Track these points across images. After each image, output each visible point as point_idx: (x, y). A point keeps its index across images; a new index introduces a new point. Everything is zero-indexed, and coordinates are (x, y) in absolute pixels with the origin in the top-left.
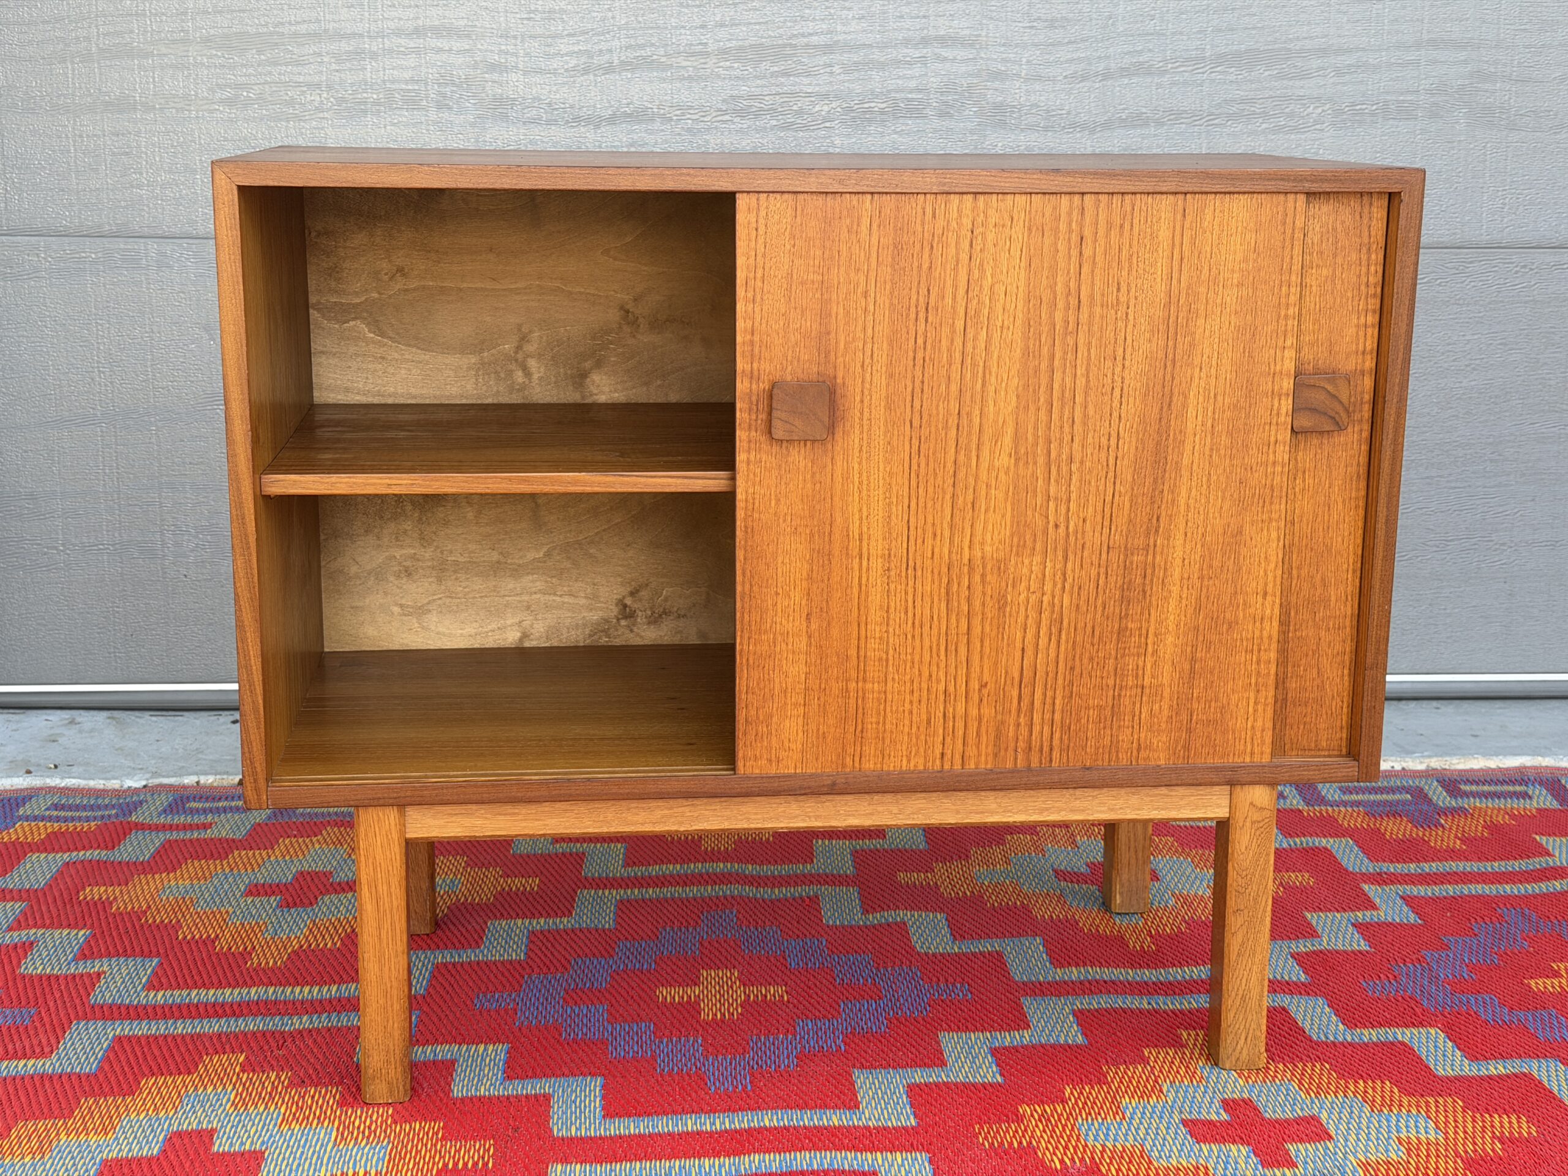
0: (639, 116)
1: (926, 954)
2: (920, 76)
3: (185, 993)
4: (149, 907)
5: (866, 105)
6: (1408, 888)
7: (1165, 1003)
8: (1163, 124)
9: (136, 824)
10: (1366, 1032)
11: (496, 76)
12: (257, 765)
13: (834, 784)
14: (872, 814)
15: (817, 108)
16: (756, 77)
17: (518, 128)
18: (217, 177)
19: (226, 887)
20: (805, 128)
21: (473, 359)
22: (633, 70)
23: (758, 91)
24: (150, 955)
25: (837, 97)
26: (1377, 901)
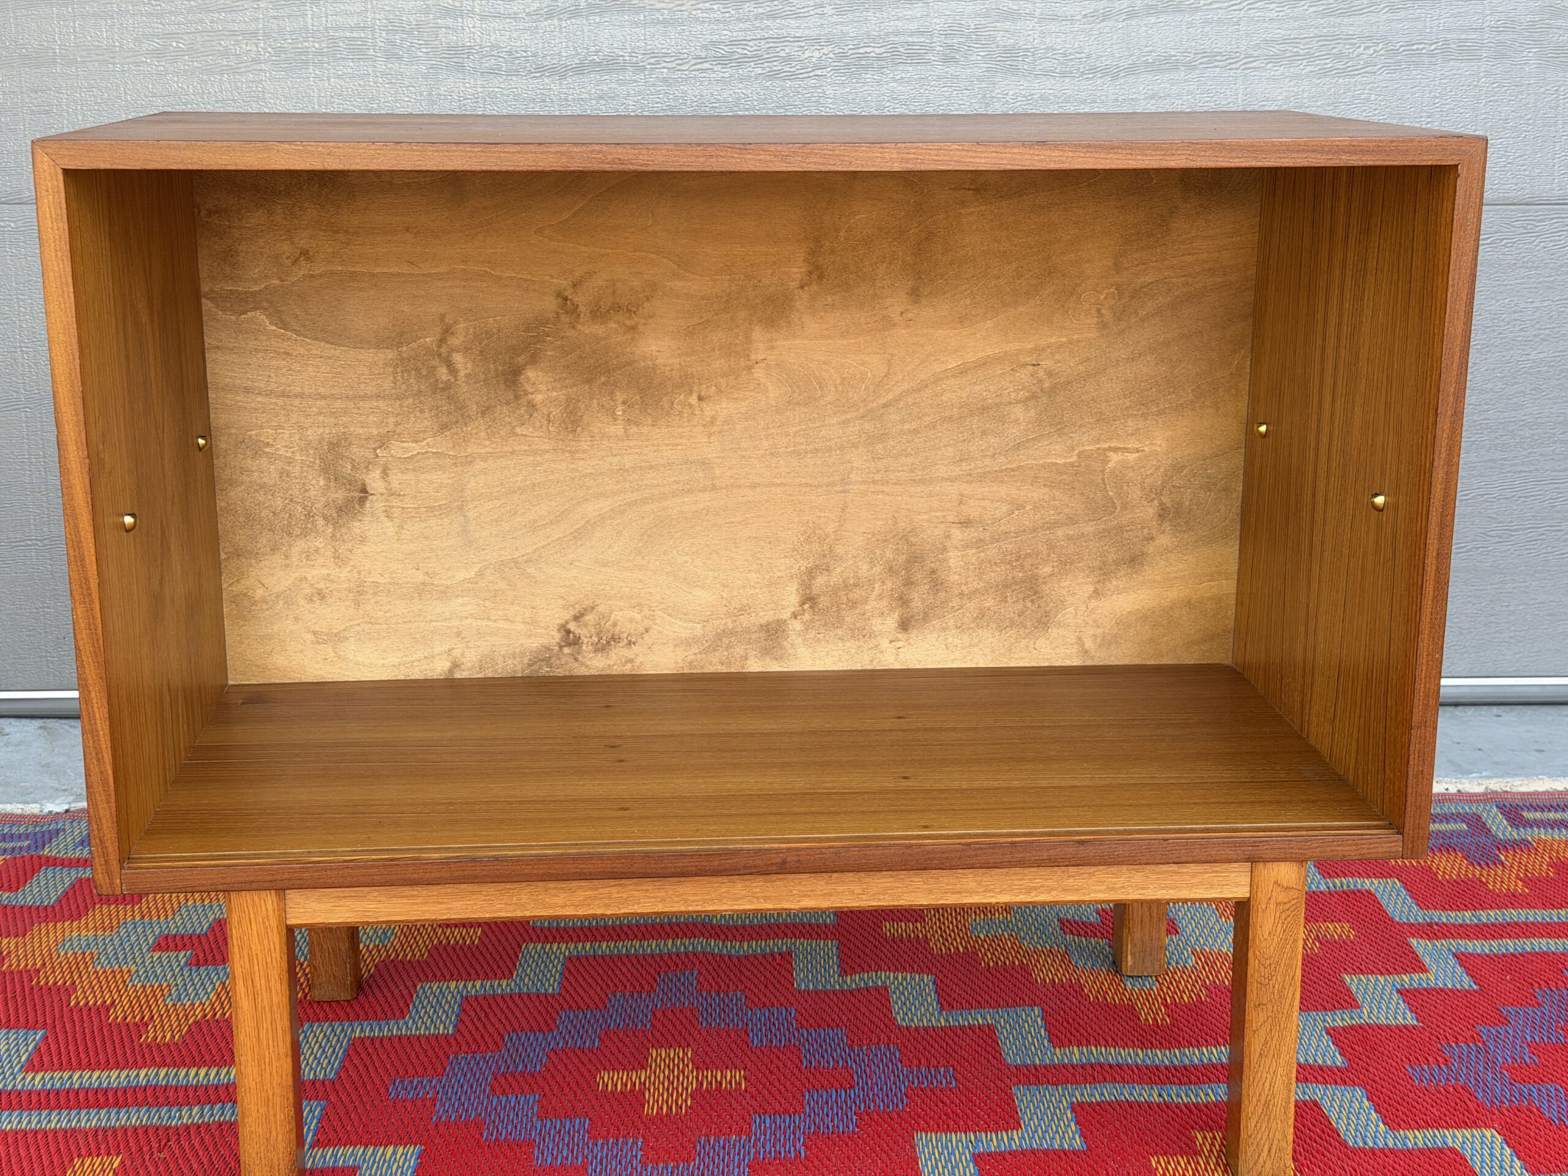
0: (610, 65)
1: (908, 1028)
2: (922, 16)
3: (66, 1075)
4: (44, 964)
5: (861, 51)
6: (1462, 942)
7: (1178, 1095)
8: (1195, 68)
9: (48, 858)
10: (1410, 1134)
11: (450, 22)
12: (108, 844)
13: (784, 862)
14: (830, 895)
15: (807, 54)
16: (739, 19)
17: (476, 80)
18: (38, 159)
19: (133, 938)
20: (793, 76)
21: (390, 354)
22: (601, 14)
23: (741, 36)
24: (35, 1027)
25: (829, 42)
26: (1427, 960)
